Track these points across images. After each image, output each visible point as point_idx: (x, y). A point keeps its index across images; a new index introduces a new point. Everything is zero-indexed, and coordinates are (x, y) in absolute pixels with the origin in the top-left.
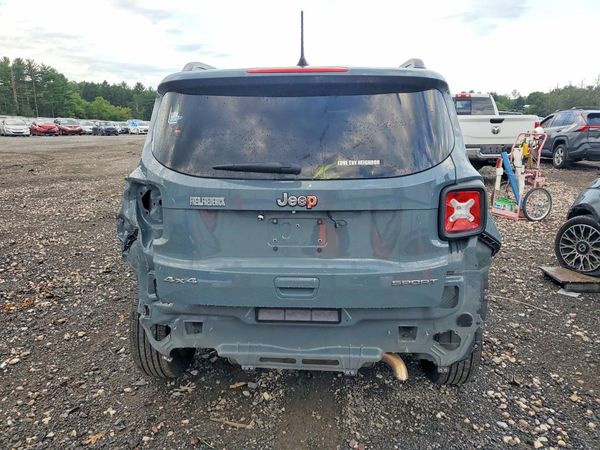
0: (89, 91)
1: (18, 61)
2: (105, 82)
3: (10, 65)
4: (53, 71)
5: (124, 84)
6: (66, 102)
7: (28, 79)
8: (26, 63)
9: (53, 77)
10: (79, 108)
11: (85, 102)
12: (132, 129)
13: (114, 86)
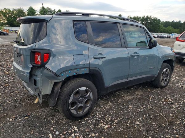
0: (167, 24)
1: (147, 16)
2: (173, 21)
3: (145, 18)
4: (156, 18)
5: (180, 21)
6: (158, 28)
7: (149, 21)
8: (149, 17)
9: (156, 20)
10: (162, 30)
11: (164, 28)
12: (171, 36)
13: (176, 22)
